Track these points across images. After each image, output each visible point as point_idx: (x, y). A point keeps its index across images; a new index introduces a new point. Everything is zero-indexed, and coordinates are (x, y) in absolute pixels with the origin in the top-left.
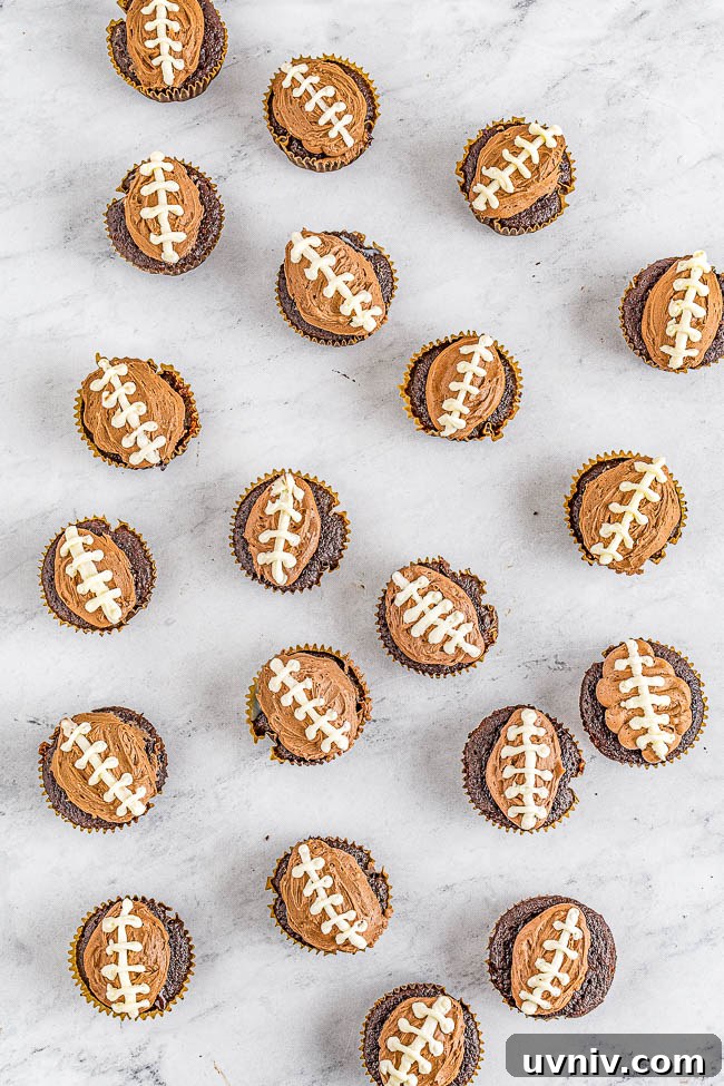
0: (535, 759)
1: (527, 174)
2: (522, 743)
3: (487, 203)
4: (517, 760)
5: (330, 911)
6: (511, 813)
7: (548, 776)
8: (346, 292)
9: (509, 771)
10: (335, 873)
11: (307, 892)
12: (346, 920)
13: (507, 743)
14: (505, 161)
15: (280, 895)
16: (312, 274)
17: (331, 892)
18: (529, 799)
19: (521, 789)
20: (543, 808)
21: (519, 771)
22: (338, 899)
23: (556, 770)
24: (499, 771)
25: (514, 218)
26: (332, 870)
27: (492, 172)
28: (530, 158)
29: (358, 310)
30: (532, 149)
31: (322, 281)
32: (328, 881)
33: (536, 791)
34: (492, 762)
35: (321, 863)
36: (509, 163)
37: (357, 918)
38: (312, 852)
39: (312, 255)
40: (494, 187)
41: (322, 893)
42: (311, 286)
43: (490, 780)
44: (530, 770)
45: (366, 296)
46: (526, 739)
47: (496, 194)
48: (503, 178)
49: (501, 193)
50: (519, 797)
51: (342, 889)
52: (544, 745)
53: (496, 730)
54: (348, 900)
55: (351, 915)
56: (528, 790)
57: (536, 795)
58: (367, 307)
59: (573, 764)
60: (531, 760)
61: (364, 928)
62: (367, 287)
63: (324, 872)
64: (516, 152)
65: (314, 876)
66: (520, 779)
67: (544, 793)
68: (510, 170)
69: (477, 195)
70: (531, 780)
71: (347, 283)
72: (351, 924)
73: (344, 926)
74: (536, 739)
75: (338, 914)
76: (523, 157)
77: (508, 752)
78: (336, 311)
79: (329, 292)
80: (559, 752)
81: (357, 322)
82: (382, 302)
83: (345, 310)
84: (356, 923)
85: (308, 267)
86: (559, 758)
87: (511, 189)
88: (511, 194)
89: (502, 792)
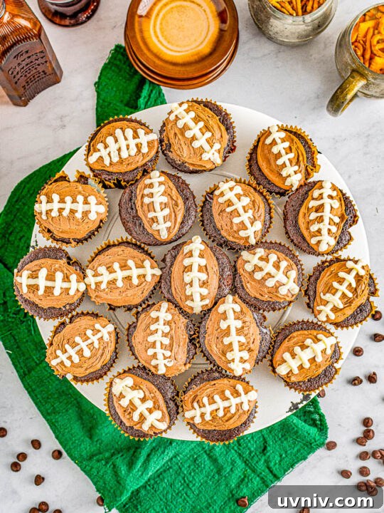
0: (330, 208)
1: (350, 295)
2: (322, 198)
3: (327, 316)
4: (319, 209)
5: (158, 345)
6: (313, 241)
7: (337, 220)
8: (236, 346)
9: (313, 216)
10: (174, 328)
11: (153, 327)
12: (163, 354)
13: (313, 199)
14: (334, 288)
15: (137, 322)
16: (223, 325)
17: (165, 335)
18: (325, 232)
19: (321, 226)
20: (333, 238)
21: (319, 214)
22: (166, 341)
23: (342, 217)
24: (307, 215)
25: (344, 321)
26: (173, 325)
27: (328, 297)
28: (350, 285)
29: (237, 360)
30: (350, 278)
31: (227, 332)
32: (167, 329)
33: (330, 227)
34: (303, 210)
35: (169, 317)
36: (337, 290)
37: (170, 357)
38: (168, 309)
39: (231, 315)
40: (330, 306)
41: (160, 333)
42: (219, 330)
43: (301, 221)
44: (327, 214)
45: (245, 355)
46: (325, 196)
47: (332, 310)
48: (336, 300)
49: (335, 309)
50: (319, 231)
51: (172, 338)
52: (335, 201)
53: (306, 193)
54: (171, 346)
55: (168, 353)
56: (325, 227)
57: (329, 230)
58: (242, 361)
59: (351, 217)
60: (327, 208)
61: (169, 365)
62: (250, 350)
63: (167, 323)
64: (341, 281)
65: (161, 322)
66: (320, 219)
67: (334, 229)
68: (339, 294)
69: (320, 312)
70: (326, 221)
71: (239, 342)
72: (165, 358)
73: (160, 356)
74: (331, 197)
75: (162, 348)
76: (346, 284)
77: (313, 204)
78: (224, 354)
79: (226, 341)
80: (344, 208)
81: (232, 366)
82: (253, 362)
83: (229, 356)
84: (168, 360)
85: (224, 320)
86: (344, 211)
87: (341, 306)
88: (341, 310)
89: (308, 228)
